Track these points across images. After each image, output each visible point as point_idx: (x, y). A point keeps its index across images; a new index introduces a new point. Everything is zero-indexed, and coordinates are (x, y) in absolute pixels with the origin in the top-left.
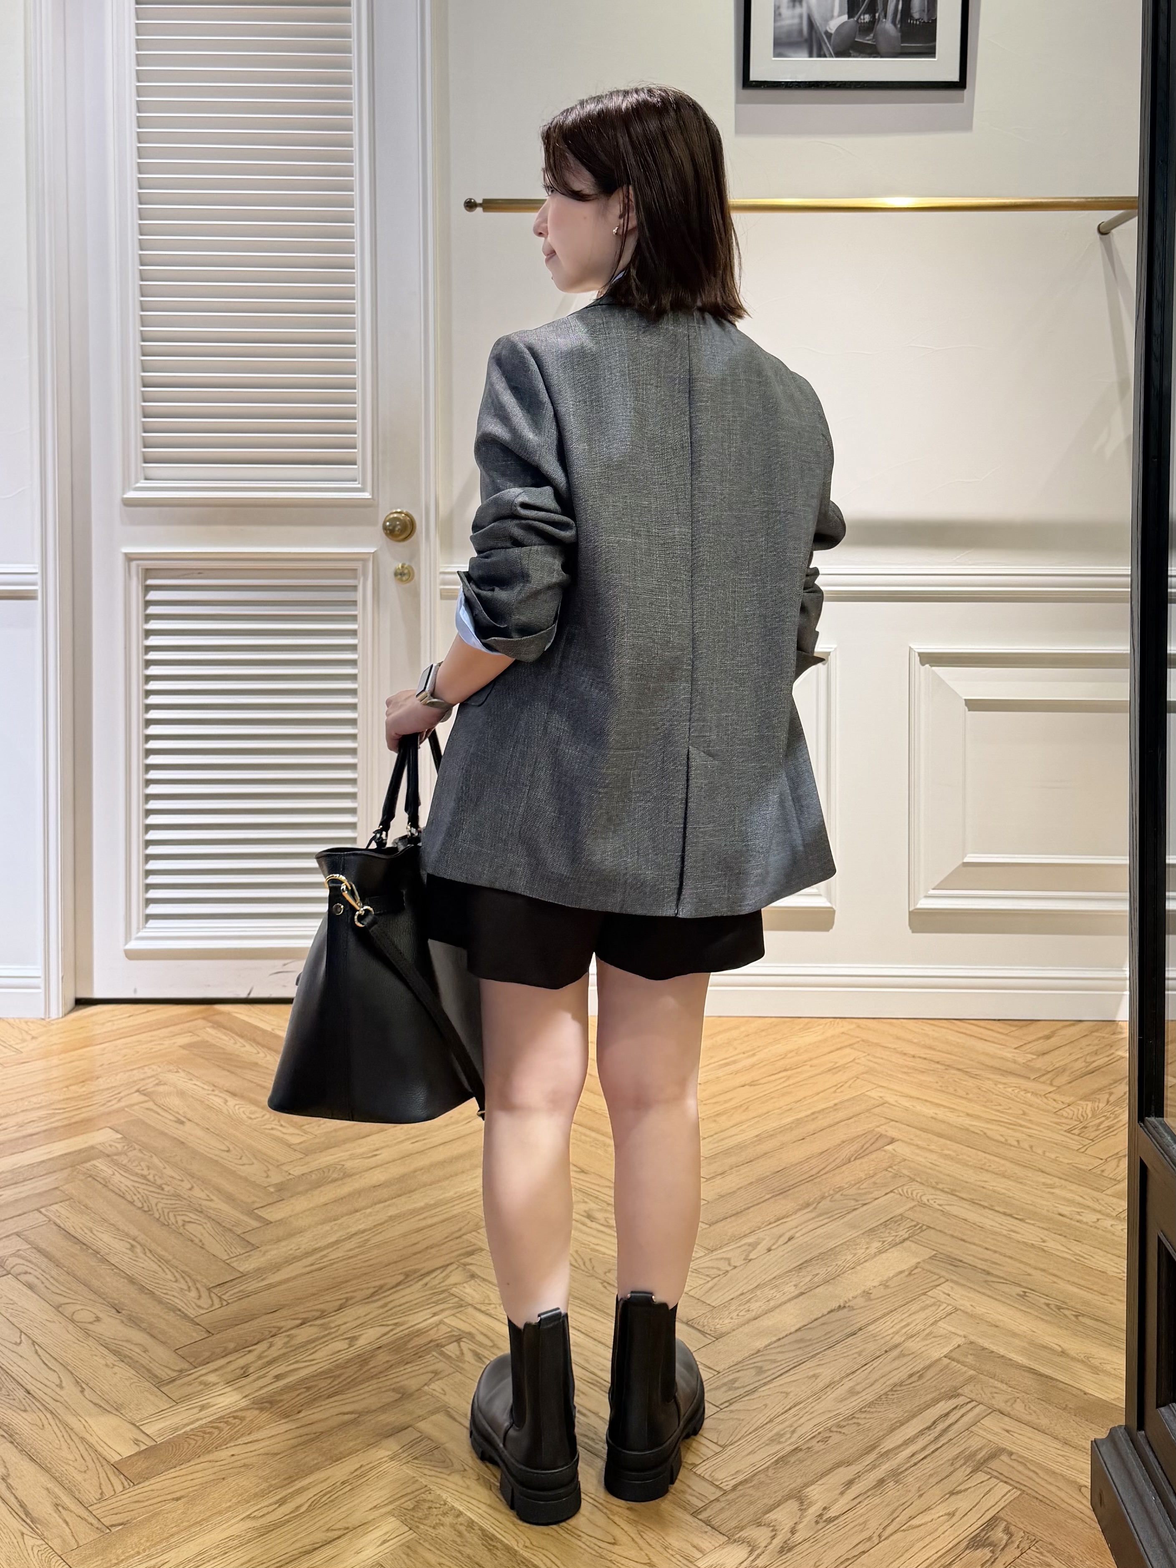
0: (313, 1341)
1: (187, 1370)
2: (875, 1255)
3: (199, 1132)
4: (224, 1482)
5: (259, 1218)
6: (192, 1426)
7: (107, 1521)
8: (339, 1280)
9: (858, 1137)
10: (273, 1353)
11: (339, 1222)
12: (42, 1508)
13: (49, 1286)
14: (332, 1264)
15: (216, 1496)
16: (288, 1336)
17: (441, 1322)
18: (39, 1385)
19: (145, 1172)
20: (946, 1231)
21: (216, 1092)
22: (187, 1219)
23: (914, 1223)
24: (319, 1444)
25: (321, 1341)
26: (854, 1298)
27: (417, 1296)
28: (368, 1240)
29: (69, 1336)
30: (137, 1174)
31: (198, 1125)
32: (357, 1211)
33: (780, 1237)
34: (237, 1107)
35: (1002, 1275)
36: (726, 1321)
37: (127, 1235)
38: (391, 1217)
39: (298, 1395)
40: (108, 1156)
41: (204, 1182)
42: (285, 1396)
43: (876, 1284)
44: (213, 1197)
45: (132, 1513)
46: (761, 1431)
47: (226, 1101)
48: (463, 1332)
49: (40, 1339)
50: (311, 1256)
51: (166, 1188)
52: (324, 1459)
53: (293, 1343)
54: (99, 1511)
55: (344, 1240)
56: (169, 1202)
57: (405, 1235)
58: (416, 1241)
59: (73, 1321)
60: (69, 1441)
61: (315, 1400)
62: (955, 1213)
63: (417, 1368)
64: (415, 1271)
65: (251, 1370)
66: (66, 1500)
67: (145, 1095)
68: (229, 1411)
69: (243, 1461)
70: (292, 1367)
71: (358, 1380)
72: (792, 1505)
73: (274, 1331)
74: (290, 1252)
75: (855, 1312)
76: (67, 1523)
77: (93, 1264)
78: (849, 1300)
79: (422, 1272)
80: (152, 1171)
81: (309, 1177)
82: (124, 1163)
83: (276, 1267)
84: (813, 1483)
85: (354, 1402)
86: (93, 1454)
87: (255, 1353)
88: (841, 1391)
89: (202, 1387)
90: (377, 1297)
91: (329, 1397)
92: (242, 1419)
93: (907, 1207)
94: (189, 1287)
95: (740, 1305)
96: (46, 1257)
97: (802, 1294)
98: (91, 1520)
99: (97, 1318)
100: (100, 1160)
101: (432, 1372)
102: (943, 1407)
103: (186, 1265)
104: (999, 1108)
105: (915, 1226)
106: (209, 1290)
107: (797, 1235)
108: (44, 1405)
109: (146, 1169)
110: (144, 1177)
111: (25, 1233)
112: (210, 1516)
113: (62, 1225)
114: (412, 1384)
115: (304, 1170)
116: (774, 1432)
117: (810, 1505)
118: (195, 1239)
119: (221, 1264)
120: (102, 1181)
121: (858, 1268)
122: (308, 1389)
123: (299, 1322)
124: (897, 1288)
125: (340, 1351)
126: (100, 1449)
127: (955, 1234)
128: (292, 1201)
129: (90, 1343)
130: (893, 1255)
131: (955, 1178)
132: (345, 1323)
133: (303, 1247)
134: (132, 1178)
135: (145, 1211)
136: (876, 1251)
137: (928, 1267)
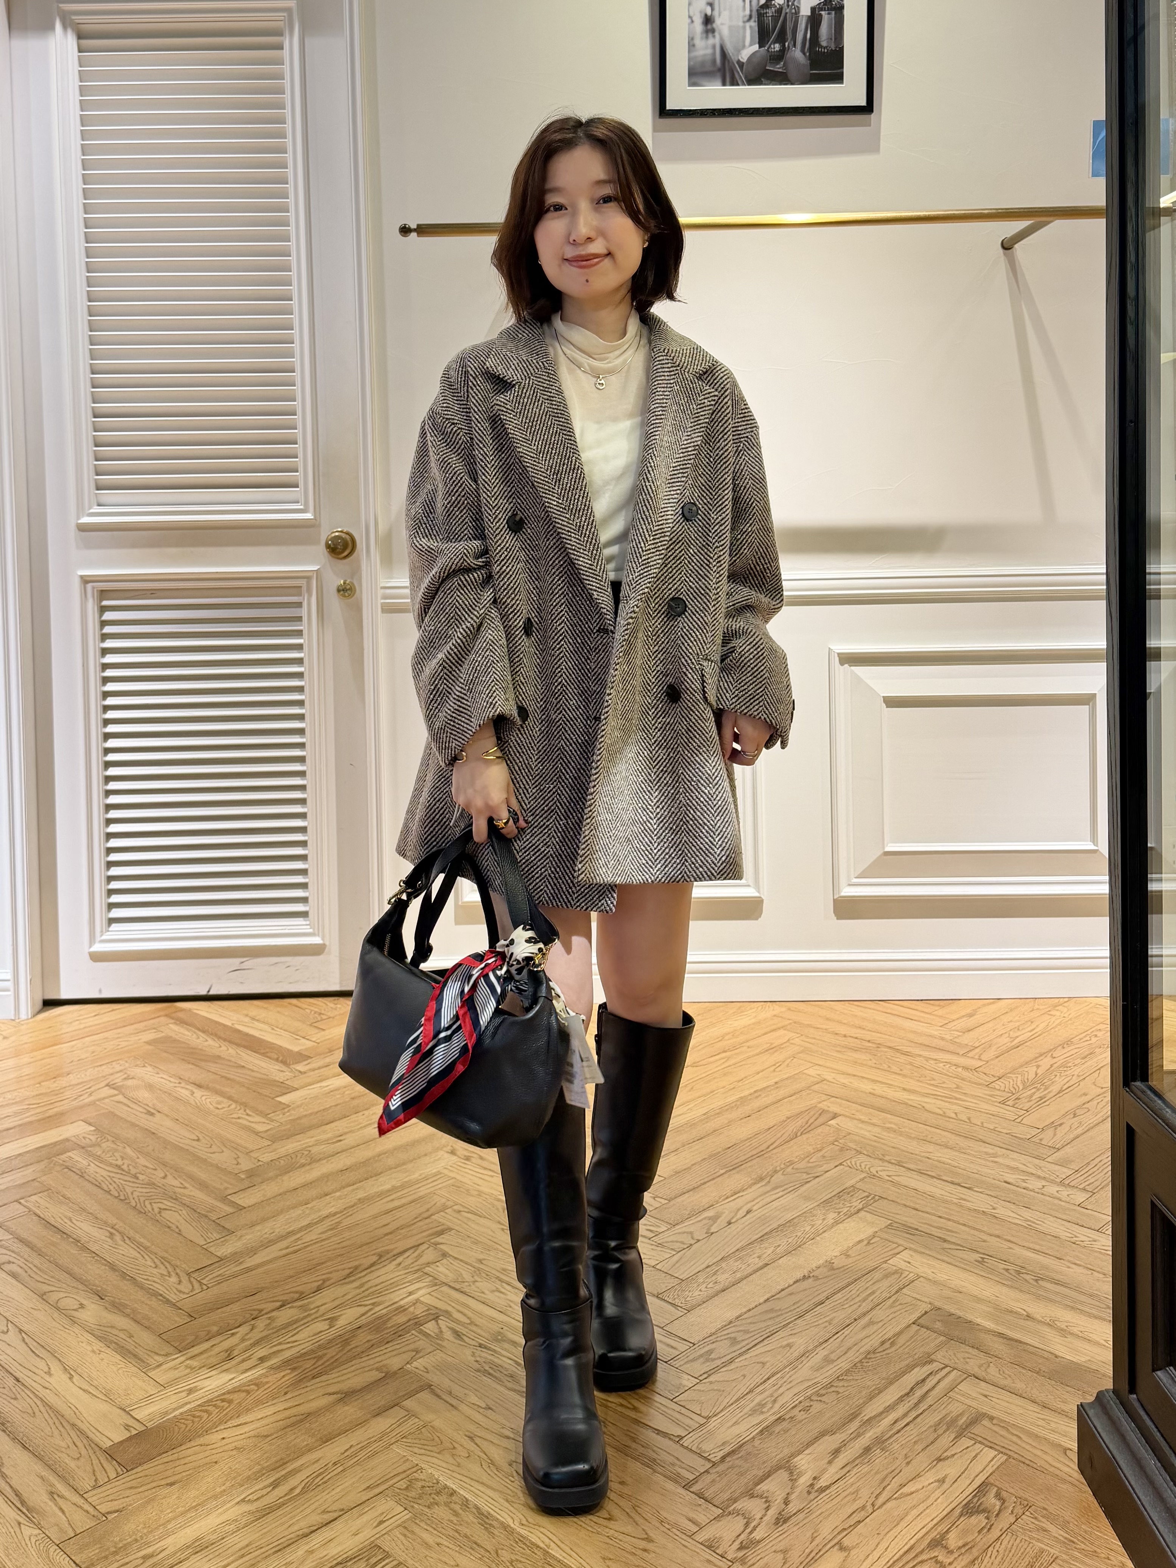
0: (296, 1321)
1: (171, 1354)
2: (832, 1226)
3: (169, 1123)
4: (217, 1466)
5: (233, 1204)
6: (181, 1410)
7: (103, 1508)
8: (314, 1262)
9: (802, 1113)
10: (256, 1335)
11: (309, 1206)
12: (38, 1497)
13: (33, 1276)
14: (308, 1246)
15: (209, 1480)
16: (269, 1318)
17: (417, 1301)
18: (31, 1374)
19: (120, 1162)
20: (899, 1200)
21: (183, 1085)
22: (163, 1206)
23: (866, 1194)
24: (308, 1425)
25: (302, 1322)
26: (817, 1268)
27: (392, 1276)
28: (339, 1223)
29: (55, 1324)
30: (111, 1165)
31: (167, 1116)
32: (326, 1195)
33: (739, 1210)
34: (204, 1098)
35: (959, 1242)
36: (697, 1293)
37: (105, 1223)
38: (359, 1199)
39: (284, 1376)
40: (83, 1148)
41: (178, 1171)
42: (270, 1379)
43: (837, 1254)
44: (187, 1185)
45: (127, 1499)
46: (743, 1402)
47: (193, 1093)
48: (440, 1310)
49: (26, 1328)
50: (286, 1238)
51: (141, 1177)
52: (313, 1440)
53: (274, 1325)
54: (95, 1498)
55: (316, 1223)
56: (144, 1190)
57: (375, 1217)
58: (385, 1223)
59: (58, 1309)
60: (61, 1428)
61: (300, 1381)
62: (905, 1184)
63: (398, 1347)
64: (387, 1252)
65: (236, 1353)
66: (61, 1487)
67: (114, 1089)
68: (216, 1394)
69: (233, 1445)
70: (275, 1349)
71: (341, 1360)
72: (782, 1476)
73: (255, 1313)
74: (265, 1236)
75: (820, 1282)
76: (63, 1512)
77: (74, 1252)
78: (814, 1270)
79: (395, 1252)
80: (126, 1162)
81: (277, 1163)
82: (98, 1154)
83: (252, 1251)
84: (799, 1453)
85: (338, 1382)
86: (85, 1441)
87: (238, 1335)
88: (816, 1359)
89: (188, 1371)
90: (353, 1278)
91: (313, 1378)
92: (230, 1402)
93: (858, 1179)
94: (169, 1273)
95: (706, 1278)
96: (29, 1247)
97: (766, 1265)
98: (87, 1507)
99: (81, 1304)
100: (74, 1152)
101: (413, 1351)
102: (919, 1373)
103: (164, 1251)
104: (933, 1082)
105: (868, 1197)
106: (188, 1274)
107: (755, 1208)
108: (36, 1396)
109: (120, 1159)
110: (119, 1167)
112: (204, 1501)
113: (42, 1216)
114: (395, 1363)
115: (273, 1156)
116: (755, 1402)
117: (800, 1475)
118: (170, 1225)
119: (199, 1249)
120: (78, 1172)
121: (818, 1238)
122: (294, 1369)
123: (278, 1304)
124: (858, 1258)
125: (321, 1332)
126: (91, 1435)
127: (909, 1204)
128: (264, 1186)
129: (77, 1331)
130: (850, 1225)
131: (903, 1151)
132: (325, 1304)
133: (277, 1230)
134: (107, 1168)
135: (121, 1200)
136: (833, 1221)
137: (885, 1236)
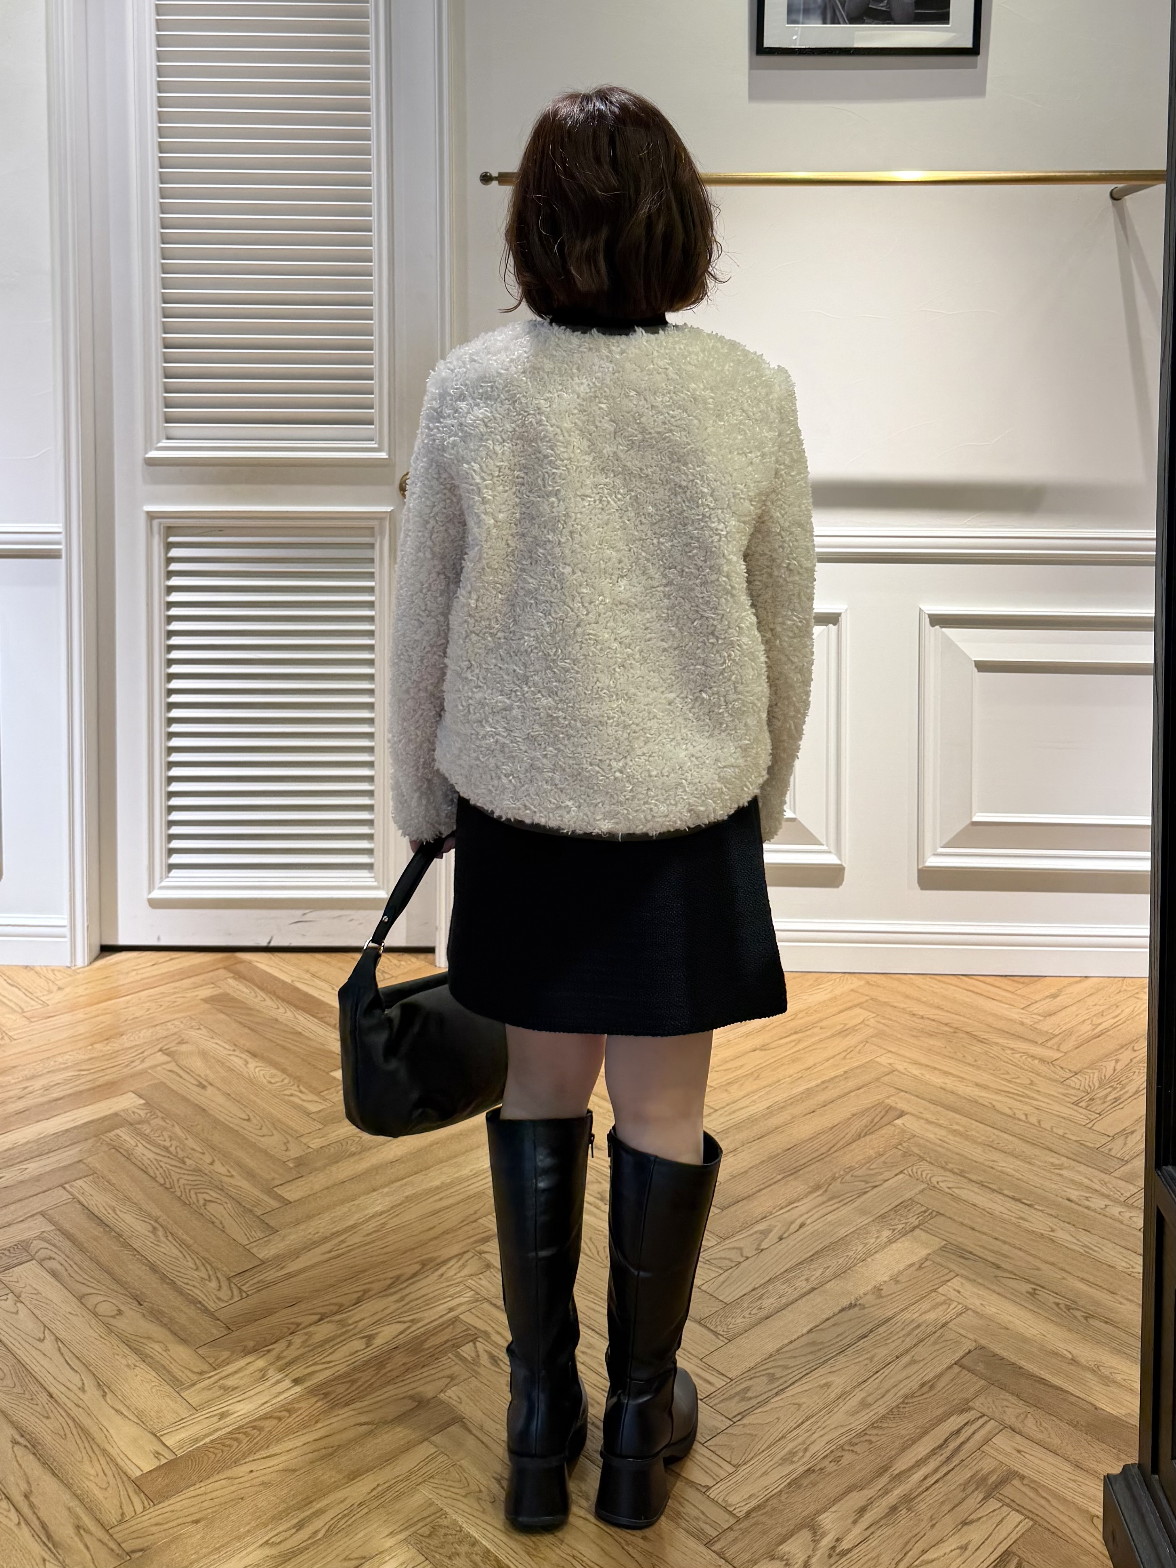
0: (331, 1339)
1: (206, 1372)
2: (885, 1246)
3: (220, 1099)
4: (243, 1503)
5: (279, 1198)
6: (211, 1438)
7: (127, 1547)
8: (357, 1269)
9: (867, 1110)
10: (293, 1352)
11: (357, 1202)
12: (64, 1530)
13: (73, 1275)
14: (350, 1251)
15: (235, 1518)
16: (306, 1334)
17: (457, 1319)
18: (63, 1389)
19: (168, 1144)
20: (956, 1218)
21: (237, 1053)
22: (208, 1198)
23: (924, 1209)
24: (336, 1459)
25: (338, 1340)
26: (865, 1294)
27: (433, 1288)
28: (384, 1224)
29: (91, 1331)
30: (159, 1146)
31: (219, 1090)
32: (374, 1191)
33: (792, 1223)
35: (1011, 1270)
36: (739, 1320)
37: (149, 1215)
38: (407, 1197)
39: (316, 1402)
40: (131, 1124)
41: (226, 1156)
42: (303, 1404)
43: (886, 1279)
44: (233, 1173)
45: (152, 1537)
46: (774, 1449)
47: (246, 1063)
48: (477, 1328)
49: (62, 1335)
50: (329, 1241)
51: (189, 1162)
52: (341, 1477)
53: (310, 1342)
54: (119, 1535)
55: (362, 1223)
56: (190, 1178)
57: (421, 1218)
58: (432, 1226)
59: (96, 1314)
60: (90, 1453)
61: (332, 1408)
62: (964, 1197)
63: (432, 1372)
64: (431, 1260)
65: (270, 1373)
66: (86, 1520)
67: (166, 1055)
68: (247, 1420)
69: (260, 1479)
70: (310, 1370)
71: (374, 1385)
72: (805, 1535)
73: (293, 1327)
74: (308, 1237)
75: (866, 1311)
76: (87, 1548)
77: (115, 1248)
78: (861, 1298)
79: (438, 1261)
80: (174, 1143)
81: (327, 1151)
82: (146, 1132)
83: (295, 1254)
84: (825, 1510)
85: (370, 1411)
86: (113, 1468)
87: (275, 1353)
88: (853, 1402)
89: (222, 1391)
90: (395, 1290)
91: (346, 1404)
92: (261, 1429)
93: (917, 1191)
94: (210, 1276)
95: (752, 1302)
96: (71, 1241)
97: (813, 1289)
98: (112, 1544)
99: (119, 1311)
100: (122, 1129)
101: (448, 1377)
102: (955, 1422)
103: (207, 1251)
104: (1008, 1077)
105: (925, 1212)
106: (229, 1279)
107: (808, 1222)
108: (66, 1411)
109: (168, 1141)
110: (166, 1149)
111: (50, 1212)
112: (228, 1542)
113: (86, 1204)
114: (428, 1391)
115: (323, 1142)
116: (787, 1450)
117: (824, 1535)
118: (215, 1220)
119: (242, 1250)
120: (125, 1153)
121: (869, 1260)
122: (326, 1395)
123: (317, 1317)
124: (910, 1283)
125: (356, 1352)
126: (121, 1463)
127: (965, 1222)
128: (311, 1178)
129: (111, 1339)
130: (903, 1244)
131: (967, 1158)
132: (361, 1320)
133: (323, 1230)
134: (154, 1150)
135: (166, 1188)
136: (886, 1240)
137: (938, 1260)
